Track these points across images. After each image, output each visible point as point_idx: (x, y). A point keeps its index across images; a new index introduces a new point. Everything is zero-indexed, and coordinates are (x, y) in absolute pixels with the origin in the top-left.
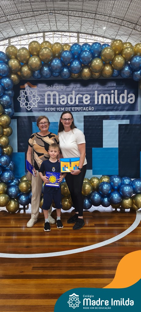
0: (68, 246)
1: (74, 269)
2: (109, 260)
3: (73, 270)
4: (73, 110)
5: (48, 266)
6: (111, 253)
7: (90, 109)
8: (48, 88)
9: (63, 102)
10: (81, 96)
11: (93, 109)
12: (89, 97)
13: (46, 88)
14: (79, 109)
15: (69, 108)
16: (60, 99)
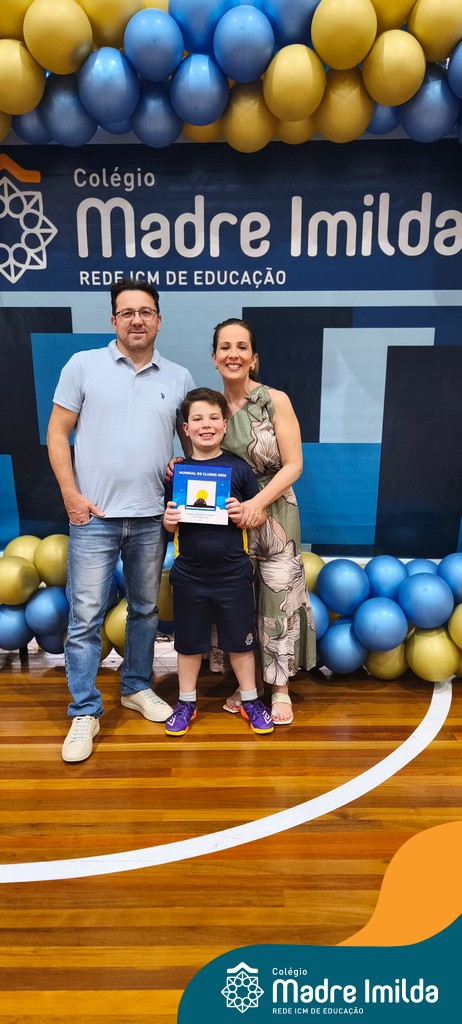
0: (158, 824)
1: (163, 938)
2: (316, 891)
3: (160, 943)
4: (196, 283)
5: (56, 923)
6: (323, 862)
7: (269, 279)
8: (88, 183)
9: (156, 244)
10: (232, 220)
11: (281, 280)
12: (266, 227)
13: (80, 182)
14: (222, 280)
15: (180, 273)
16: (139, 234)
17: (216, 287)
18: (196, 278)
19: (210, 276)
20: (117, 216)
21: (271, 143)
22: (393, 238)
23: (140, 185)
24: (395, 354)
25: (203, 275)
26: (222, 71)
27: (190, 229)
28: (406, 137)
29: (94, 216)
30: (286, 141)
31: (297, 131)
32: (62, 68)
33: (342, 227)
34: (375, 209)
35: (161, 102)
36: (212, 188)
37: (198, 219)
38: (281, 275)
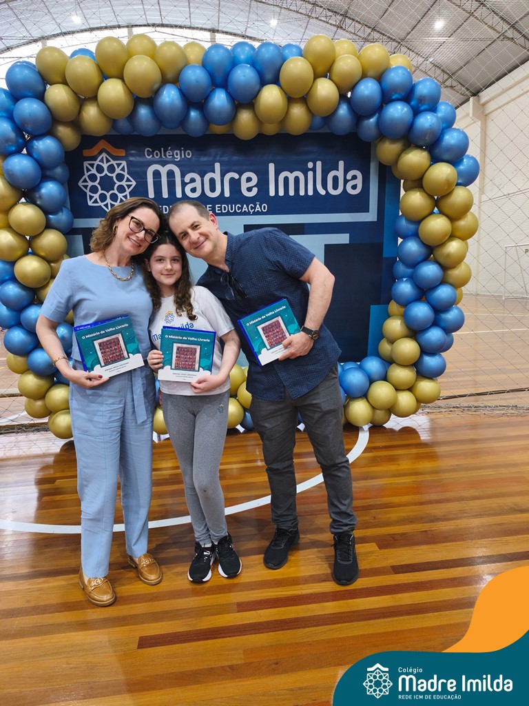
4: (217, 212)
7: (258, 208)
8: (153, 156)
9: (194, 190)
10: (236, 176)
11: (265, 209)
12: (255, 179)
13: (149, 156)
14: (232, 210)
15: (208, 206)
16: (184, 184)
17: (228, 214)
18: (217, 209)
19: (225, 207)
20: (171, 174)
21: (259, 135)
22: (324, 186)
23: (183, 157)
24: (329, 249)
25: (221, 207)
26: (232, 97)
27: (212, 181)
28: (329, 131)
29: (157, 174)
30: (265, 133)
31: (271, 129)
32: (145, 94)
33: (297, 180)
34: (314, 170)
35: (198, 113)
36: (225, 159)
37: (217, 176)
38: (264, 206)
